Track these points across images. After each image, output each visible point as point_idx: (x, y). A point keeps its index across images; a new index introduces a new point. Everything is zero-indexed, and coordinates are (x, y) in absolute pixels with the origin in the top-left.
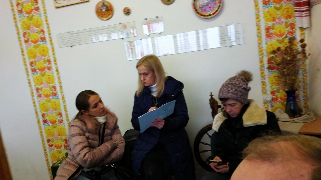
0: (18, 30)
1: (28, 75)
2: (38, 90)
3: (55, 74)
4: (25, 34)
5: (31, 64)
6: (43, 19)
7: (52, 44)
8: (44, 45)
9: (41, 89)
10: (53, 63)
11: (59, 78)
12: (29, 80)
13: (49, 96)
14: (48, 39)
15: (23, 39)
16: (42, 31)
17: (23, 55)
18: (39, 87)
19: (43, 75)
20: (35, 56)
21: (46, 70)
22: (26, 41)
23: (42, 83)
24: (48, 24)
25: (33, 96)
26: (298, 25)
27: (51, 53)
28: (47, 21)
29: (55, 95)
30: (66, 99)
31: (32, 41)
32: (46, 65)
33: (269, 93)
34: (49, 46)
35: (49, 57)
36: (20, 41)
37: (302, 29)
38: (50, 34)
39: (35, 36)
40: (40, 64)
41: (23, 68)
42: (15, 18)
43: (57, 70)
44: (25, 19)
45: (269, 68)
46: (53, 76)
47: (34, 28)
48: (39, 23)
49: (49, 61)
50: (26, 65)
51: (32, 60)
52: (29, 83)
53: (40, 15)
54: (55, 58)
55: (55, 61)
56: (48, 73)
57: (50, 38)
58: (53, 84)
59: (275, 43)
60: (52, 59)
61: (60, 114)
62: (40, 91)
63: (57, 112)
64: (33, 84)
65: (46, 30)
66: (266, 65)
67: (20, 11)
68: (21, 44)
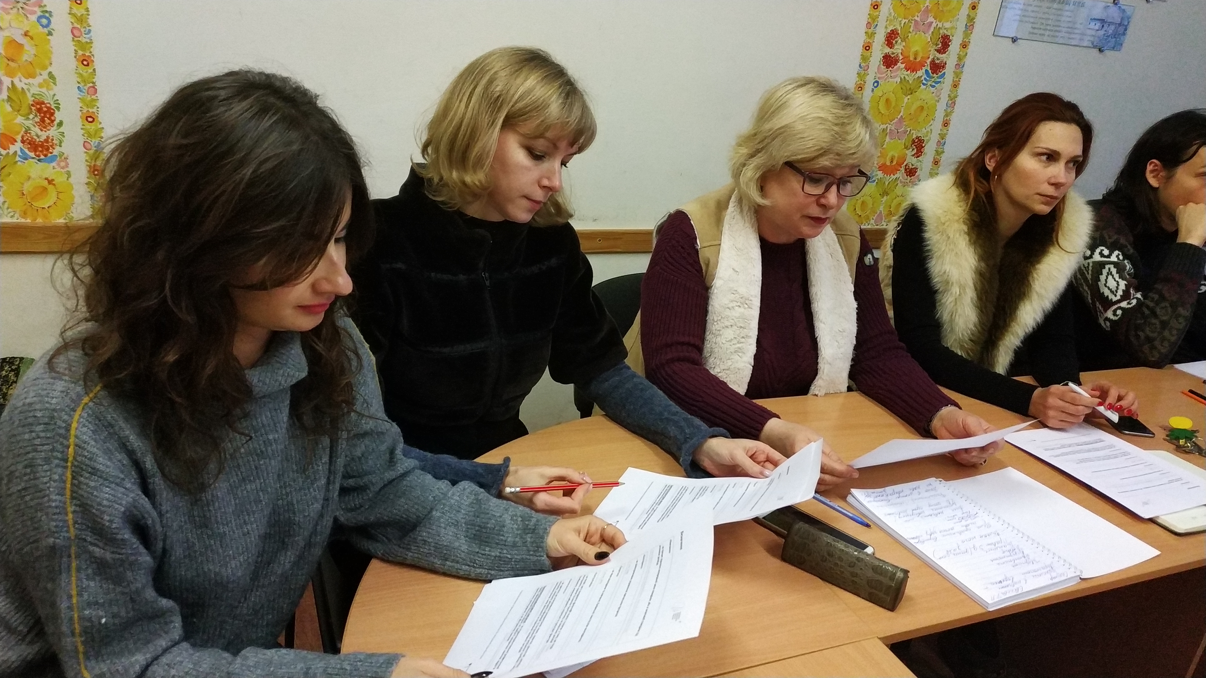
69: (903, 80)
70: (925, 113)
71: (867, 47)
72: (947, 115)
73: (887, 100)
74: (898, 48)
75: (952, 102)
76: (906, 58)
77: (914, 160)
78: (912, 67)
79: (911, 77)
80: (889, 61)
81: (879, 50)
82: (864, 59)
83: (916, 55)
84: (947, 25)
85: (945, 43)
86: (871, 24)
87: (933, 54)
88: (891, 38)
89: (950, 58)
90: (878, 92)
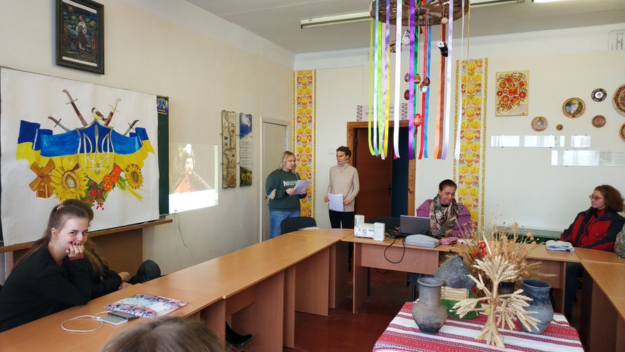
0: (456, 127)
1: (455, 164)
2: (460, 177)
3: (481, 167)
4: (461, 132)
5: (461, 156)
6: (482, 122)
7: (484, 143)
8: (477, 143)
9: (464, 177)
10: (481, 157)
11: (484, 170)
12: (455, 168)
13: (471, 183)
14: (482, 138)
16: (479, 132)
17: (455, 148)
18: (463, 175)
19: (469, 167)
20: (466, 150)
21: (473, 162)
22: (462, 138)
23: (467, 172)
24: (485, 127)
27: (481, 150)
28: (485, 124)
29: (476, 183)
30: (486, 188)
31: (467, 139)
32: (475, 158)
34: (482, 144)
35: (479, 152)
36: (455, 137)
38: (485, 135)
39: (471, 134)
40: (469, 157)
42: (456, 118)
43: (484, 164)
44: (466, 121)
46: (479, 169)
47: (472, 128)
48: (477, 125)
49: (478, 156)
51: (462, 153)
52: (455, 170)
53: (480, 119)
54: (484, 154)
55: (484, 156)
56: (474, 165)
57: (484, 138)
58: (477, 175)
60: (481, 154)
61: (477, 200)
62: (463, 179)
63: (475, 198)
64: (457, 171)
65: (482, 131)
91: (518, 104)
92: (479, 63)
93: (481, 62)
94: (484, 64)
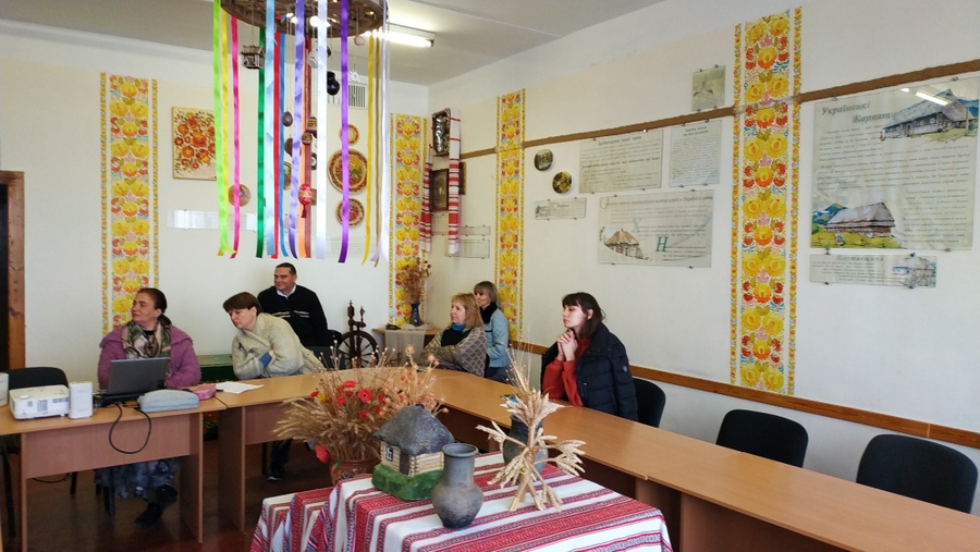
0: (104, 192)
1: (104, 258)
2: (116, 280)
3: (152, 262)
4: (114, 201)
5: (115, 243)
6: (151, 187)
7: (156, 221)
8: (143, 221)
9: (123, 280)
10: (151, 245)
11: (156, 267)
12: (104, 264)
14: (151, 213)
15: (109, 206)
16: (146, 202)
17: (104, 228)
18: (121, 276)
19: (130, 261)
20: (124, 233)
21: (138, 254)
22: (114, 210)
23: (126, 271)
24: (156, 195)
25: (105, 288)
26: (421, 247)
27: (151, 232)
28: (155, 190)
31: (126, 212)
32: (142, 247)
33: (394, 307)
34: (152, 223)
35: (148, 236)
36: (104, 208)
37: (424, 251)
38: (156, 208)
39: (131, 205)
40: (130, 245)
41: (100, 245)
42: (104, 176)
43: (156, 257)
44: (122, 182)
45: (397, 283)
46: (147, 265)
47: (133, 196)
48: (143, 190)
49: (146, 243)
50: (104, 243)
51: (117, 237)
52: (104, 268)
53: (147, 181)
54: (156, 239)
55: (156, 243)
56: (140, 257)
57: (156, 213)
58: (145, 275)
59: (403, 261)
60: (151, 241)
62: (120, 282)
64: (110, 270)
65: (151, 201)
66: (394, 280)
67: (116, 170)
68: (104, 213)
69: (757, 308)
70: (776, 326)
71: (734, 291)
72: (792, 327)
73: (751, 318)
74: (751, 291)
75: (793, 319)
76: (757, 296)
77: (776, 353)
78: (762, 300)
79: (762, 306)
80: (747, 298)
81: (740, 293)
82: (734, 297)
83: (763, 294)
84: (778, 278)
85: (779, 288)
86: (733, 279)
87: (773, 294)
88: (746, 286)
89: (785, 294)
90: (745, 313)
91: (208, 163)
92: (142, 86)
93: (146, 85)
94: (150, 88)
